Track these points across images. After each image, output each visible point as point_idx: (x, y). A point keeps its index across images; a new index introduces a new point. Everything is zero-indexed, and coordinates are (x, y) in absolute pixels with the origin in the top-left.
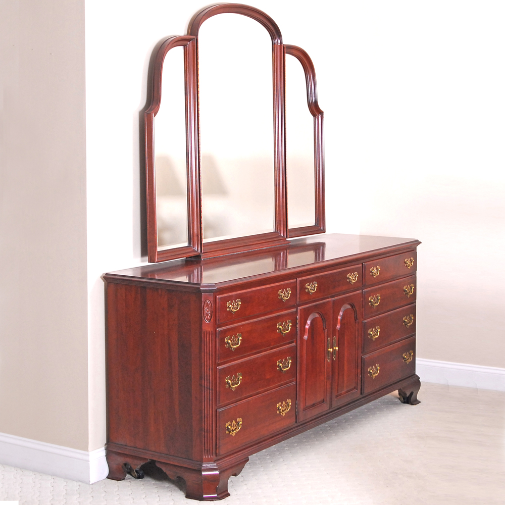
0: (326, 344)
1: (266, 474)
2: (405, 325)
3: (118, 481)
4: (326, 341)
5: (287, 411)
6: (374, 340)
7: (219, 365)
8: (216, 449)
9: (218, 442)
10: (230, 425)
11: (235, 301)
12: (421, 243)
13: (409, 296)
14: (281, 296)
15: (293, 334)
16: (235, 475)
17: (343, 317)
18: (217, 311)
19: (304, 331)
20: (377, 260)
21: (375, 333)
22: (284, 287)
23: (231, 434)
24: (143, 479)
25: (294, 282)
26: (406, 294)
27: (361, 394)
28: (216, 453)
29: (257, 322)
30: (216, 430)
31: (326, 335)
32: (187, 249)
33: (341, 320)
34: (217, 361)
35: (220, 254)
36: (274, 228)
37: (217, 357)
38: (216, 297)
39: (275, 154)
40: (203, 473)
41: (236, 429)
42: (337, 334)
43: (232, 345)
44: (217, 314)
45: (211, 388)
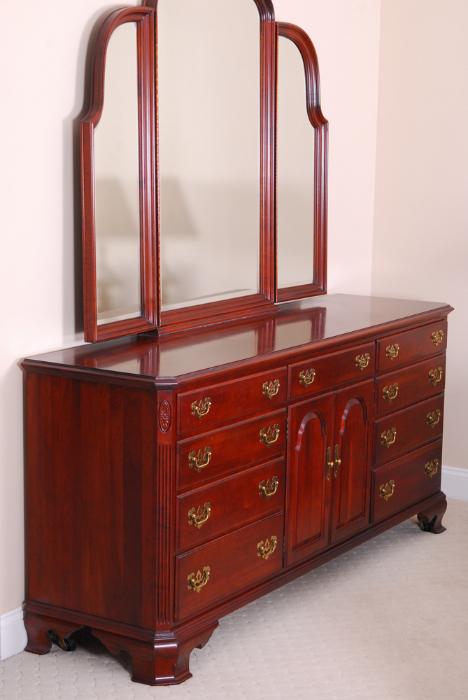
0: (325, 455)
1: (241, 642)
2: (430, 424)
3: (40, 654)
4: (325, 452)
5: (271, 552)
6: (388, 447)
7: (180, 493)
8: (174, 611)
9: (176, 602)
10: (194, 577)
11: (203, 401)
12: (453, 309)
13: (435, 384)
14: (267, 391)
15: (281, 445)
16: (200, 647)
17: (349, 417)
18: (178, 416)
19: (297, 439)
20: (396, 336)
21: (390, 438)
22: (270, 378)
23: (194, 589)
24: (75, 652)
25: (285, 370)
26: (432, 381)
27: (370, 522)
28: (174, 619)
29: (232, 429)
30: (175, 585)
31: (325, 442)
32: (140, 321)
33: (346, 421)
34: (177, 487)
35: (184, 328)
36: (258, 288)
37: (177, 482)
38: (177, 395)
39: (261, 183)
40: (156, 647)
41: (201, 582)
42: (340, 441)
43: (198, 463)
44: (179, 420)
45: (168, 526)
